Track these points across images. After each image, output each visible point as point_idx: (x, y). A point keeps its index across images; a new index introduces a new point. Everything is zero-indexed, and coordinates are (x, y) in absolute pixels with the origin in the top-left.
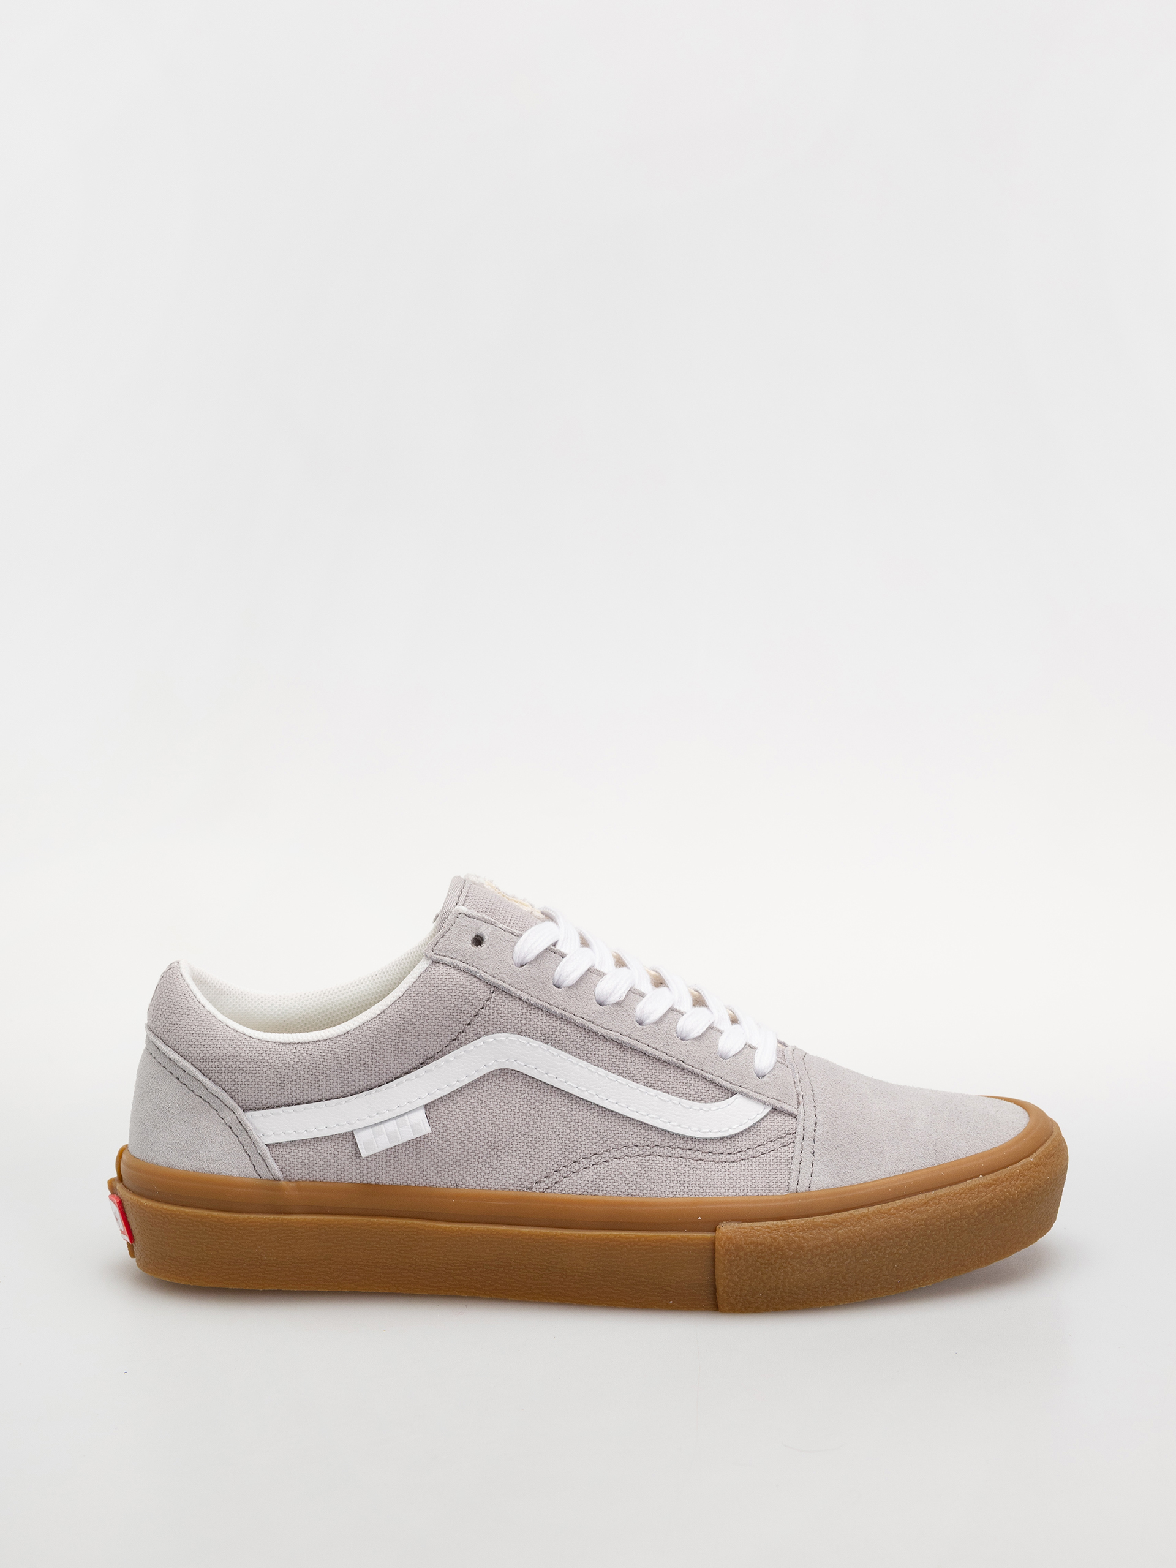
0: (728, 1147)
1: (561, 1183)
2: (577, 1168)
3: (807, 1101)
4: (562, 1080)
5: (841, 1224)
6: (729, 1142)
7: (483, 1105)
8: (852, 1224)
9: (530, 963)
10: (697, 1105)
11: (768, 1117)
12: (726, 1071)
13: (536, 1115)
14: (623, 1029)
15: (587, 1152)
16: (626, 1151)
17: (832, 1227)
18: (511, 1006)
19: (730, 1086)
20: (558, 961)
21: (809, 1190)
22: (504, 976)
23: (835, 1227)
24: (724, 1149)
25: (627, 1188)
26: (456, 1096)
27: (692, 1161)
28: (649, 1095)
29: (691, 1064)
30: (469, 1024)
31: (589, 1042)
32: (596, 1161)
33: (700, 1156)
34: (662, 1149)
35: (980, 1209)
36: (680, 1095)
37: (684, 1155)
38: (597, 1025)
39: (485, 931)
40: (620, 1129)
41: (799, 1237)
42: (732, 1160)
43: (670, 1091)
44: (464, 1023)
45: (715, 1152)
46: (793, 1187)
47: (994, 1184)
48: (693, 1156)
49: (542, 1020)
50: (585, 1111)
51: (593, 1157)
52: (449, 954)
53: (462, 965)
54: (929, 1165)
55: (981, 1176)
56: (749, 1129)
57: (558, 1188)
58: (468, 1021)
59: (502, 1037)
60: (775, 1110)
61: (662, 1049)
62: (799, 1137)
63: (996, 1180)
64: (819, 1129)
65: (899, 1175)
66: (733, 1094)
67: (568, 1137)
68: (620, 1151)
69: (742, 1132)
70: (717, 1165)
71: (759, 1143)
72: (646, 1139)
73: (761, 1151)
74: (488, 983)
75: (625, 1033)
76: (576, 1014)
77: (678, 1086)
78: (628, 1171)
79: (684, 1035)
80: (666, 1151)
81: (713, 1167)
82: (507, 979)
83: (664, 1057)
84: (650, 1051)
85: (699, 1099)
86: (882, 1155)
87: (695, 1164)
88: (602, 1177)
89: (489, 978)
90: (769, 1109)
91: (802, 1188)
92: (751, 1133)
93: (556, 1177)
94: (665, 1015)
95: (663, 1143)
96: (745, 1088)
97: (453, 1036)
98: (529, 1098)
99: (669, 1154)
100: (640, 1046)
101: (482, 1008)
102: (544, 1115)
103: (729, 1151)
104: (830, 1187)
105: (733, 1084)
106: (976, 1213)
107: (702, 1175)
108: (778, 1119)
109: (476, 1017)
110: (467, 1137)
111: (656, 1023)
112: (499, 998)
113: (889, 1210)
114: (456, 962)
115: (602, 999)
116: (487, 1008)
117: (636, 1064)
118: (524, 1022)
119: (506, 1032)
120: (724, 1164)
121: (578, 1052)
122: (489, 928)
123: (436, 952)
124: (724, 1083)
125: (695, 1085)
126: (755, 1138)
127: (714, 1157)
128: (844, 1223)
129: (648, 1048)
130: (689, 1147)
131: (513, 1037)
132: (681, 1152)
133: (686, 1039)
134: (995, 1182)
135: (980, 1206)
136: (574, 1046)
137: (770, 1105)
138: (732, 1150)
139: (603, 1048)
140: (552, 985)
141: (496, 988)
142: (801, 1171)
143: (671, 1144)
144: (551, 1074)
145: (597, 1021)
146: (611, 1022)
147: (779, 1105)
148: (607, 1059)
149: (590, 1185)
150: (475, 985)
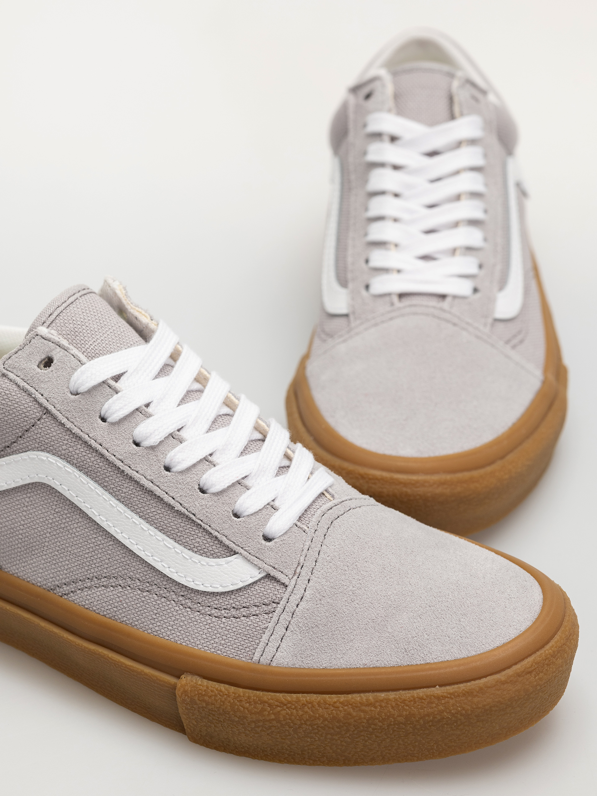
0: (216, 602)
1: (75, 594)
2: (89, 584)
3: (303, 573)
4: (88, 506)
5: (285, 705)
6: (218, 597)
7: (25, 509)
8: (296, 708)
9: (82, 394)
10: (197, 557)
11: (262, 581)
12: (233, 530)
13: (65, 529)
14: (148, 473)
15: (99, 573)
16: (129, 583)
17: (277, 706)
18: (55, 431)
19: (232, 545)
20: (110, 396)
21: (270, 664)
22: (56, 402)
23: (280, 707)
24: (212, 603)
25: (123, 615)
26: (5, 495)
27: (181, 607)
28: (157, 539)
29: (201, 518)
30: (21, 437)
31: (117, 479)
32: (105, 583)
33: (189, 604)
34: (159, 589)
35: (427, 718)
36: (185, 545)
37: (176, 600)
38: (126, 465)
39: (57, 355)
40: (128, 562)
41: (244, 708)
42: (216, 615)
43: (178, 539)
44: (17, 435)
45: (203, 603)
46: (256, 658)
47: (448, 698)
48: (183, 602)
49: (80, 450)
50: (104, 537)
51: (103, 580)
52: (15, 371)
53: (22, 384)
54: (392, 664)
55: (437, 687)
56: (240, 589)
57: (72, 597)
58: (20, 434)
59: (44, 456)
60: (268, 576)
61: (178, 499)
62: (279, 610)
63: (451, 694)
64: (303, 604)
65: (360, 668)
66: (235, 553)
67: (86, 556)
68: (124, 581)
69: (232, 591)
70: (201, 616)
71: (244, 605)
72: (147, 577)
73: (244, 613)
74: (40, 405)
75: (148, 477)
76: (109, 450)
77: (185, 536)
78: (127, 601)
79: (205, 488)
80: (162, 592)
81: (197, 618)
82: (58, 405)
83: (178, 507)
84: (167, 498)
85: (202, 552)
86: (351, 644)
87: (183, 611)
88: (106, 600)
89: (42, 400)
90: (263, 575)
91: (265, 660)
92: (241, 594)
93: (72, 587)
94: (194, 465)
95: (161, 584)
96: (246, 550)
97: (6, 443)
98: (62, 513)
99: (164, 595)
100: (158, 492)
101: (33, 426)
102: (71, 531)
103: (215, 606)
104: (290, 665)
105: (236, 545)
106: (422, 721)
107: (186, 622)
108: (270, 585)
109: (27, 432)
110: (9, 532)
111: (181, 472)
112: (47, 420)
113: (335, 703)
114: (18, 380)
115: (138, 440)
116: (37, 427)
117: (153, 508)
118: (64, 447)
119: (48, 452)
120: (207, 618)
121: (105, 484)
122: (61, 353)
123: (6, 366)
124: (227, 542)
125: (201, 539)
126: (242, 599)
127: (201, 608)
128: (289, 705)
129: (166, 495)
130: (182, 593)
131: (53, 459)
132: (174, 596)
133: (208, 492)
134: (449, 696)
135: (428, 715)
136: (104, 478)
137: (264, 571)
138: (219, 606)
139: (127, 487)
140: (98, 418)
141: (47, 412)
142: (269, 644)
143: (168, 586)
144: (80, 498)
145: (127, 461)
146: (139, 464)
147: (273, 573)
148: (128, 497)
149: (95, 603)
150: (30, 404)
